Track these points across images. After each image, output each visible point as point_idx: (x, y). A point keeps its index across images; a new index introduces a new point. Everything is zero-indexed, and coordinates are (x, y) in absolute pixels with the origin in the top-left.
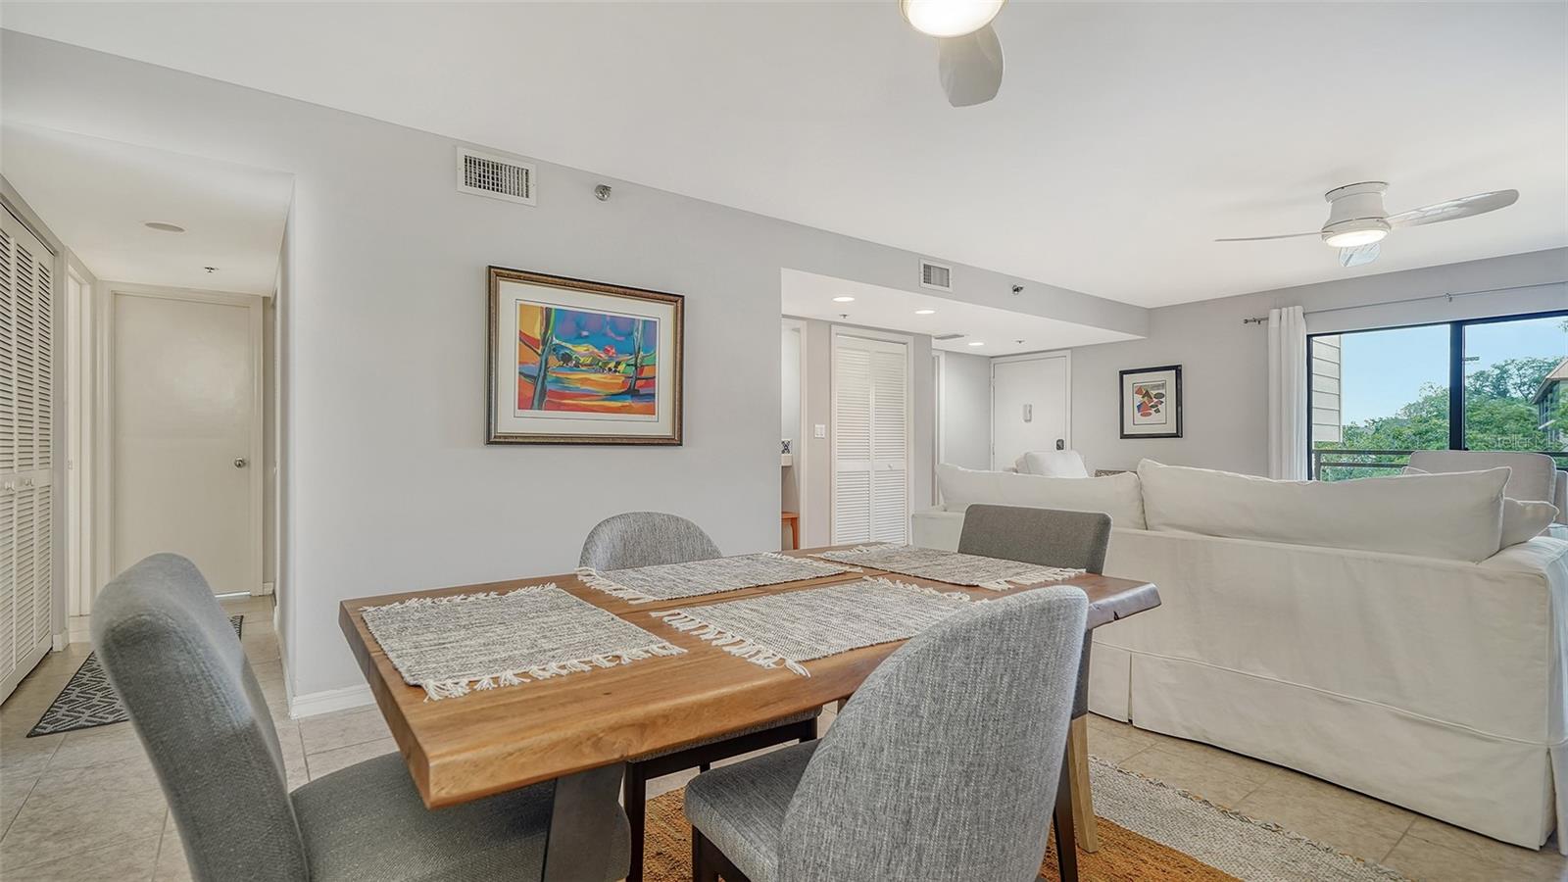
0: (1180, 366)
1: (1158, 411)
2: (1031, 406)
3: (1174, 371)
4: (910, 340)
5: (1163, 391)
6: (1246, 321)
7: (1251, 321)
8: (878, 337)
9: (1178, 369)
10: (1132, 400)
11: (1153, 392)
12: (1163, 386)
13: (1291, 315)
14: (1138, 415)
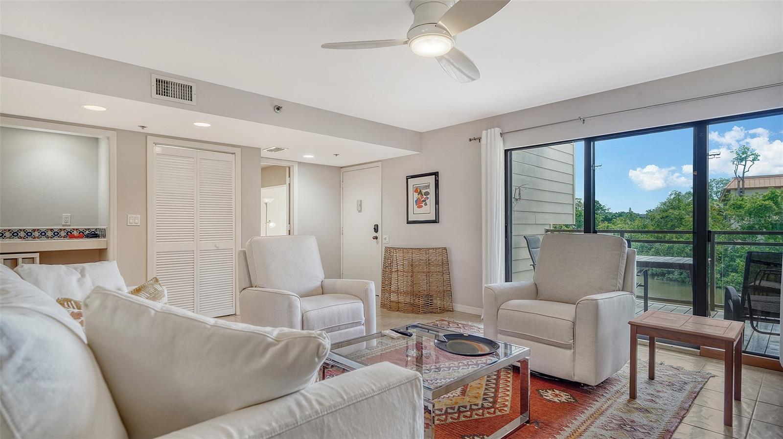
0: (438, 172)
1: (426, 204)
2: (361, 201)
3: (434, 176)
4: (238, 151)
5: (428, 190)
6: (470, 140)
7: (473, 140)
8: (204, 148)
9: (436, 174)
10: (414, 196)
11: (424, 191)
12: (428, 187)
13: (493, 133)
14: (416, 207)
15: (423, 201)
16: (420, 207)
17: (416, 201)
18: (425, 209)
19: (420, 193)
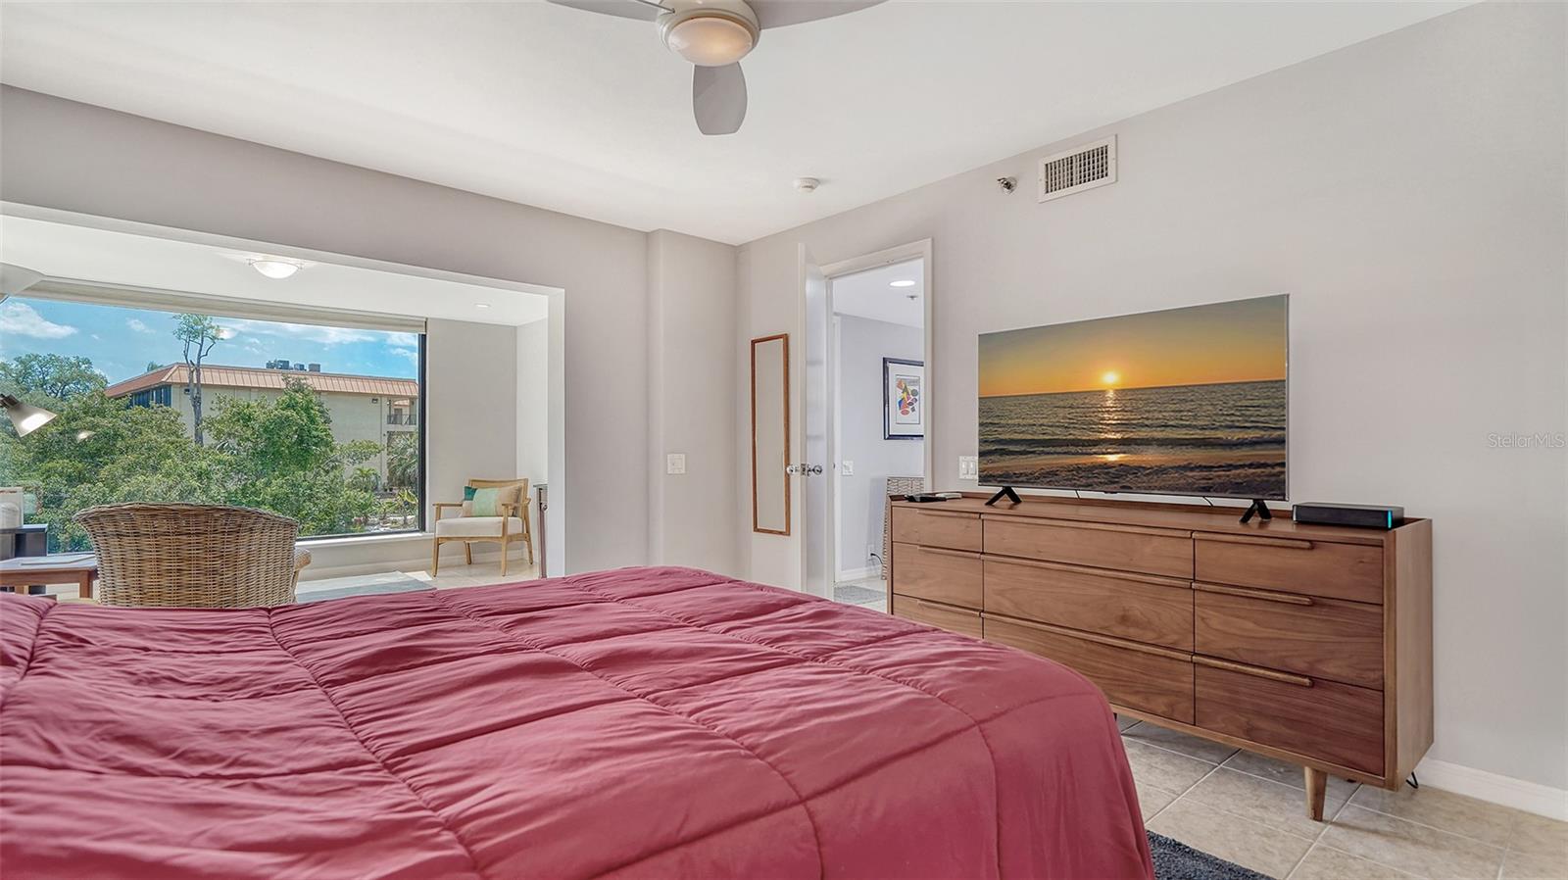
15: (911, 404)
16: (905, 413)
17: (900, 402)
18: (912, 417)
19: (905, 390)
